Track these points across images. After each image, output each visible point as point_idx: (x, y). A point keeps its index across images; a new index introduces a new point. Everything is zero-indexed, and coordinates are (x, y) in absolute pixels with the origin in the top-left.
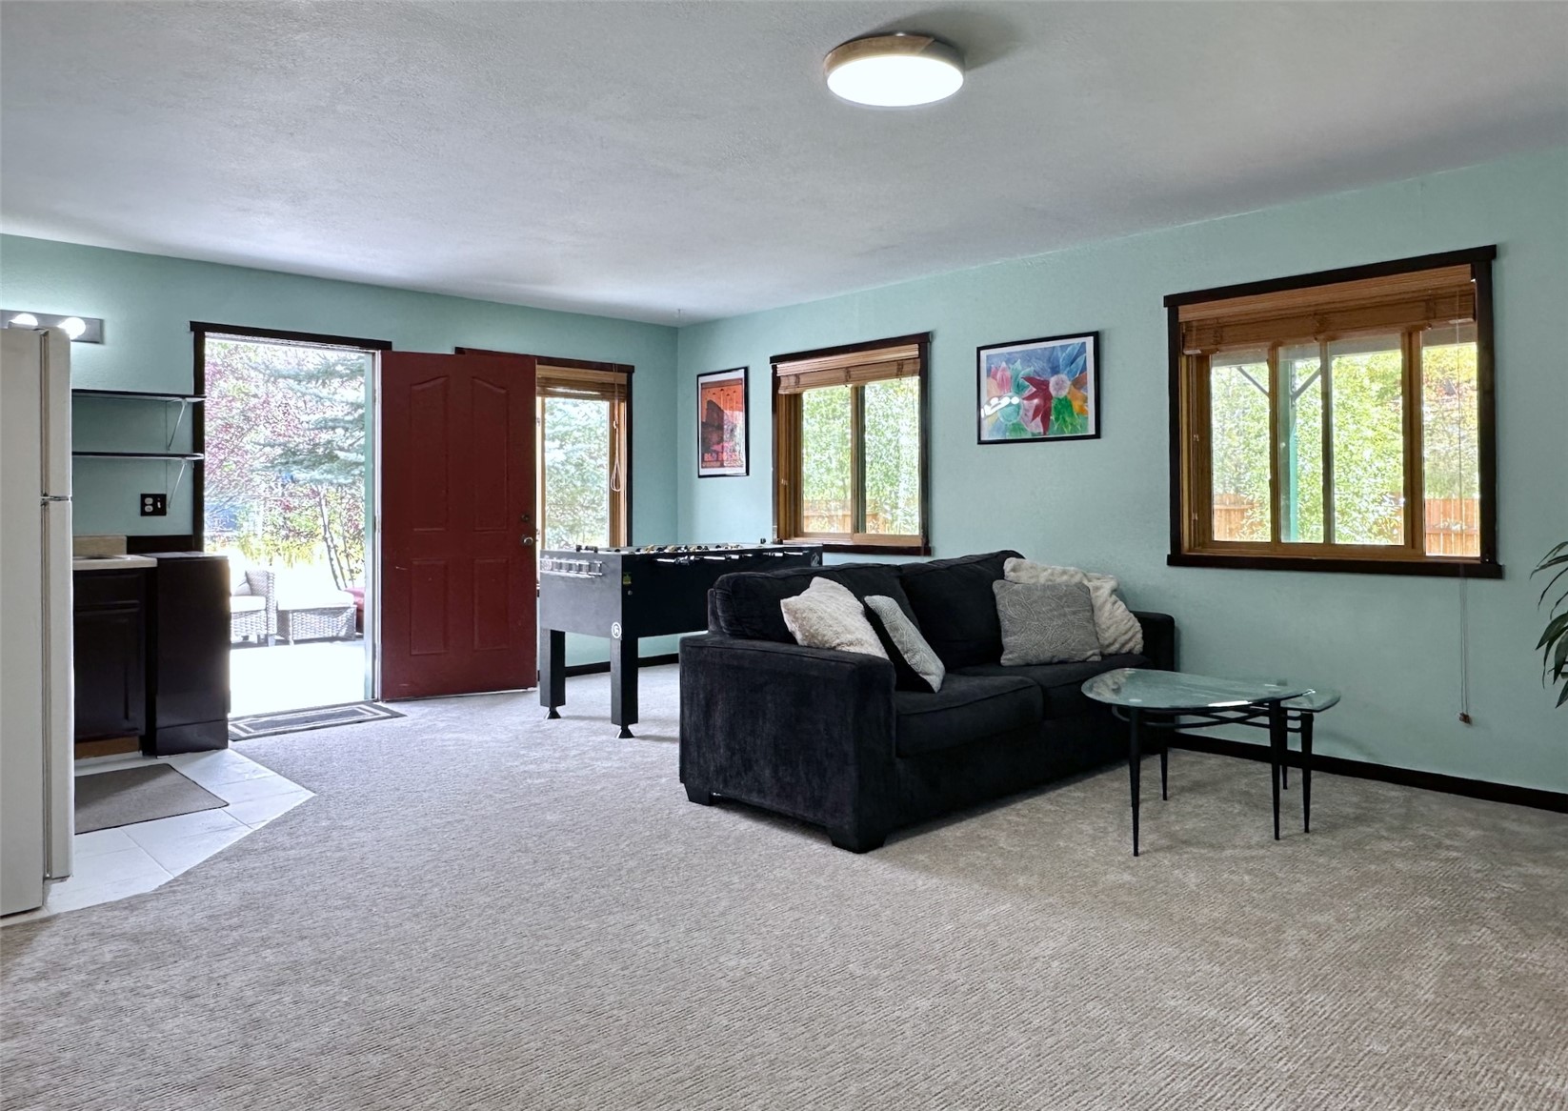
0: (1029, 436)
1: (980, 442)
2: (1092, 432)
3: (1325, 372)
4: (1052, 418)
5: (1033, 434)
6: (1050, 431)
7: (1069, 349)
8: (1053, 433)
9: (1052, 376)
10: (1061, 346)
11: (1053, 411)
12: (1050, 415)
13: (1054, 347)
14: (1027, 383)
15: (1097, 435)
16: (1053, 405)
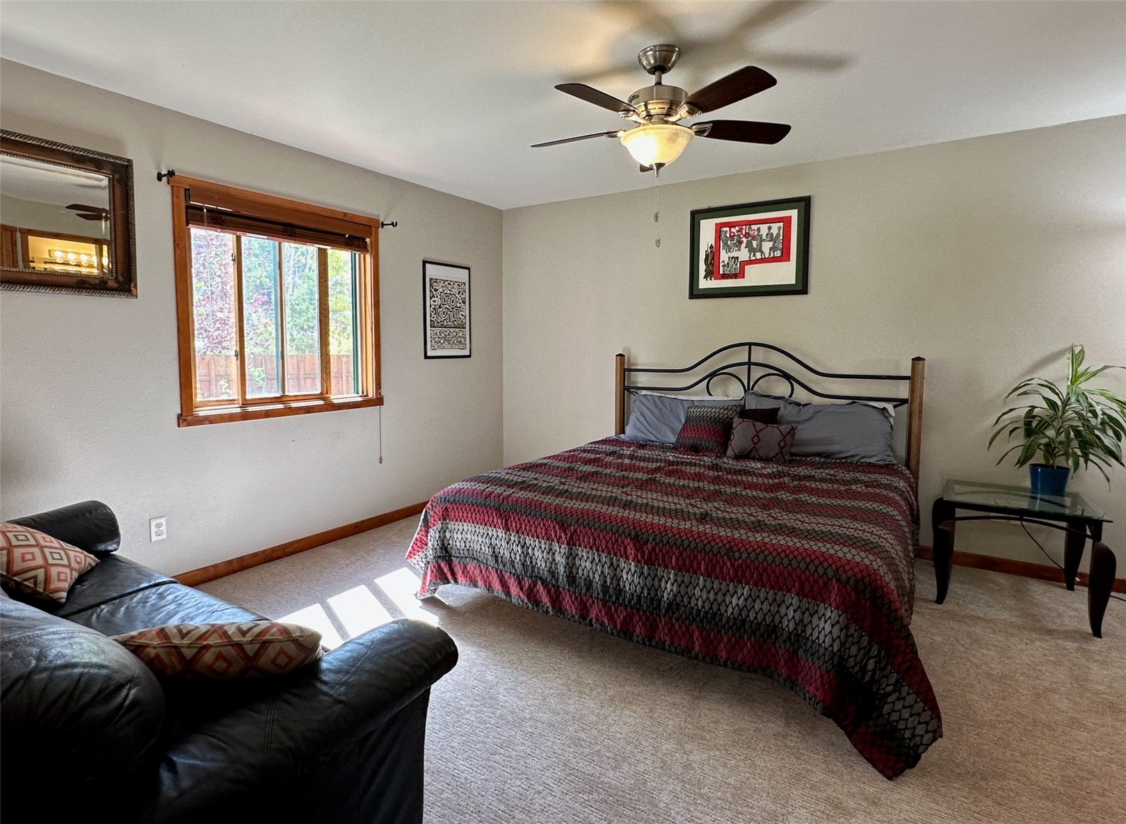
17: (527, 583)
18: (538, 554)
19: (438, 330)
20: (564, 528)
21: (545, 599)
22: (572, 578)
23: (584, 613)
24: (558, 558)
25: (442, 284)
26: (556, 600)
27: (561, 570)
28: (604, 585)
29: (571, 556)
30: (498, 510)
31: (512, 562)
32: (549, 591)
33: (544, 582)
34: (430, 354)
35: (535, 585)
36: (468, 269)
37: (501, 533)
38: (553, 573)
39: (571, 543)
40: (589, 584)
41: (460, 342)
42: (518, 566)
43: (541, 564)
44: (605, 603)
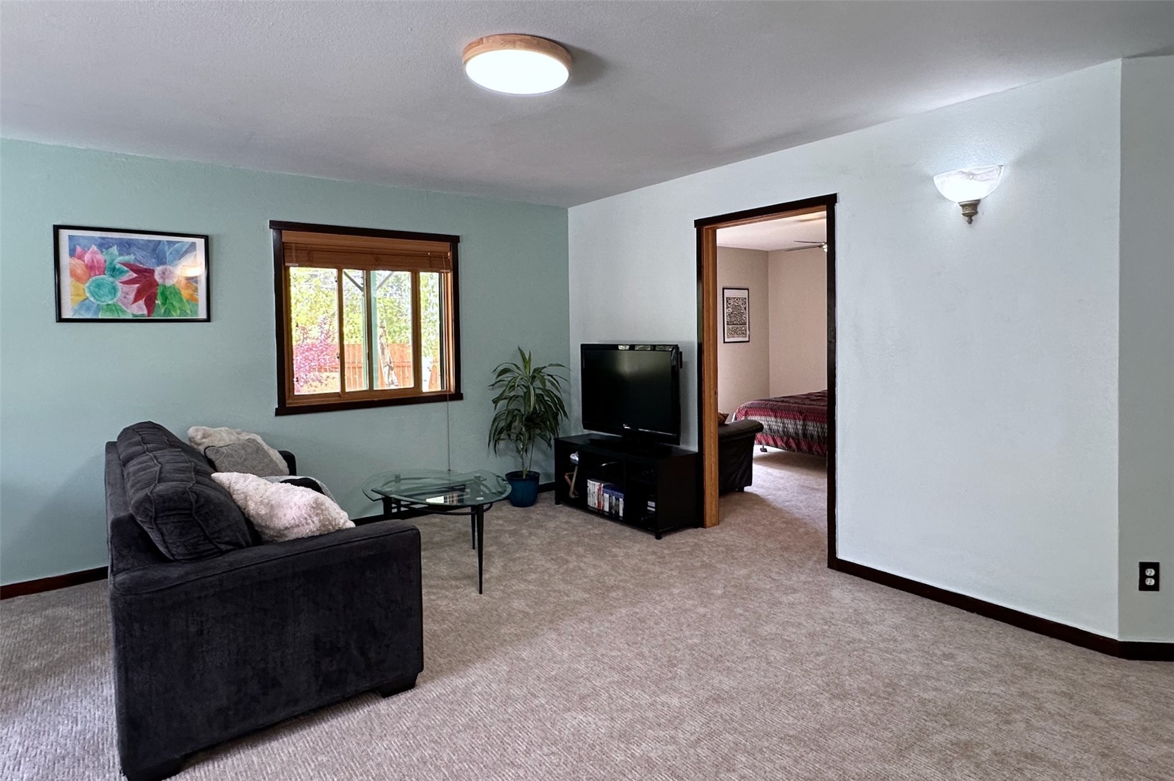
0: (130, 317)
1: (60, 319)
2: (203, 315)
3: (367, 287)
4: (158, 302)
5: (134, 315)
6: (155, 314)
7: (177, 245)
8: (159, 315)
9: (158, 266)
10: (167, 241)
11: (159, 297)
12: (156, 299)
13: (160, 241)
14: (126, 269)
15: (208, 320)
16: (159, 291)
17: (785, 439)
18: (790, 426)
19: (730, 327)
20: (801, 413)
21: (793, 445)
22: (805, 435)
23: (810, 448)
24: (798, 427)
25: (733, 300)
26: (798, 445)
27: (800, 431)
28: (819, 436)
29: (804, 425)
30: (771, 409)
31: (778, 431)
32: (795, 442)
33: (793, 438)
34: (726, 341)
35: (789, 439)
36: (748, 289)
37: (773, 419)
38: (797, 434)
39: (804, 420)
40: (812, 436)
41: (743, 333)
42: (781, 433)
43: (791, 430)
44: (819, 443)
